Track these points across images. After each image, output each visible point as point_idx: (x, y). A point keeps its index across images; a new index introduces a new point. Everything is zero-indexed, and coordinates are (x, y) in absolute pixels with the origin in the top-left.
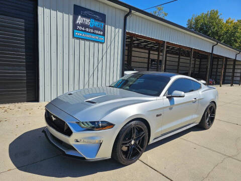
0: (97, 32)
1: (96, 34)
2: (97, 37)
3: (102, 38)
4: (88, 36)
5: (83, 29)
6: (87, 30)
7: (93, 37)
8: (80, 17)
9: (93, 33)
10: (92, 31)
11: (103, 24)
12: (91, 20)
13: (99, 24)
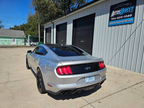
0: (126, 16)
1: (125, 18)
2: (126, 21)
4: (118, 22)
5: (115, 19)
6: (118, 18)
7: (122, 21)
8: (113, 12)
10: (122, 17)
11: (133, 7)
12: (122, 9)
13: (129, 9)
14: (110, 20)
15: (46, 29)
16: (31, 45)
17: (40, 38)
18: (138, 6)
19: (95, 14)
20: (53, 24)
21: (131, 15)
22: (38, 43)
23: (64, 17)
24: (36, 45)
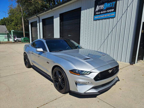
0: (109, 11)
1: (108, 13)
2: (108, 15)
3: (113, 14)
4: (102, 16)
5: (99, 13)
6: (102, 12)
7: (106, 16)
9: (106, 13)
10: (105, 11)
11: (115, 2)
12: (105, 4)
13: (111, 4)
14: (95, 14)
15: (31, 24)
16: (15, 41)
17: (25, 33)
18: (119, 1)
19: (81, 8)
20: (38, 18)
21: (113, 10)
22: (23, 39)
23: (50, 10)
24: (20, 40)
